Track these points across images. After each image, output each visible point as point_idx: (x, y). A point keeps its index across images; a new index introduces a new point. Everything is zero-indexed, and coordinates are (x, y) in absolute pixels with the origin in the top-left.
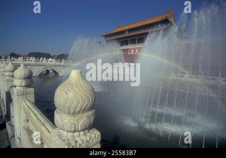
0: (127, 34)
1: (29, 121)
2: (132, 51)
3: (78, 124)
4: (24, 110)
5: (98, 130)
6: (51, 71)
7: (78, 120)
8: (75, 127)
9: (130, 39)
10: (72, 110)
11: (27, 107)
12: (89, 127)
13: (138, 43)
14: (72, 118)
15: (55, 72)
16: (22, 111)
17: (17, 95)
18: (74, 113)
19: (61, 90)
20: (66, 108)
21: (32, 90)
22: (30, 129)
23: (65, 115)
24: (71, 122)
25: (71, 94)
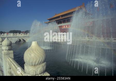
0: (61, 18)
1: (11, 69)
2: (64, 27)
3: (37, 71)
4: (8, 63)
5: (49, 73)
6: (22, 40)
7: (37, 69)
8: (36, 73)
9: (63, 20)
10: (34, 64)
11: (10, 61)
12: (43, 72)
13: (67, 22)
14: (34, 68)
15: (24, 40)
16: (7, 64)
17: (4, 55)
18: (35, 65)
19: (27, 53)
20: (30, 63)
21: (12, 51)
22: (12, 73)
23: (30, 66)
24: (34, 70)
25: (33, 55)
